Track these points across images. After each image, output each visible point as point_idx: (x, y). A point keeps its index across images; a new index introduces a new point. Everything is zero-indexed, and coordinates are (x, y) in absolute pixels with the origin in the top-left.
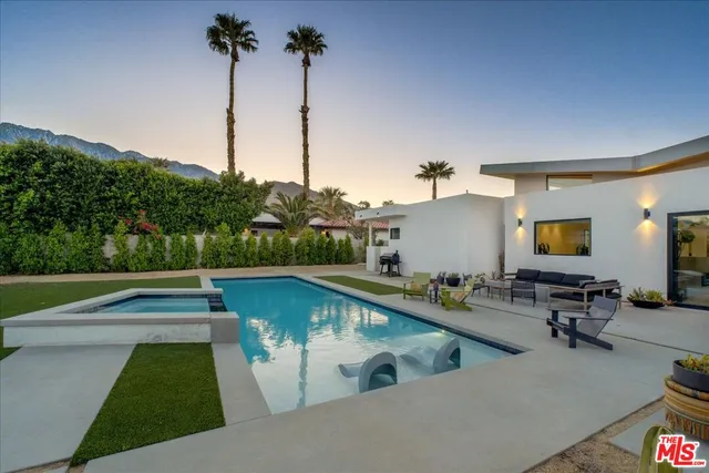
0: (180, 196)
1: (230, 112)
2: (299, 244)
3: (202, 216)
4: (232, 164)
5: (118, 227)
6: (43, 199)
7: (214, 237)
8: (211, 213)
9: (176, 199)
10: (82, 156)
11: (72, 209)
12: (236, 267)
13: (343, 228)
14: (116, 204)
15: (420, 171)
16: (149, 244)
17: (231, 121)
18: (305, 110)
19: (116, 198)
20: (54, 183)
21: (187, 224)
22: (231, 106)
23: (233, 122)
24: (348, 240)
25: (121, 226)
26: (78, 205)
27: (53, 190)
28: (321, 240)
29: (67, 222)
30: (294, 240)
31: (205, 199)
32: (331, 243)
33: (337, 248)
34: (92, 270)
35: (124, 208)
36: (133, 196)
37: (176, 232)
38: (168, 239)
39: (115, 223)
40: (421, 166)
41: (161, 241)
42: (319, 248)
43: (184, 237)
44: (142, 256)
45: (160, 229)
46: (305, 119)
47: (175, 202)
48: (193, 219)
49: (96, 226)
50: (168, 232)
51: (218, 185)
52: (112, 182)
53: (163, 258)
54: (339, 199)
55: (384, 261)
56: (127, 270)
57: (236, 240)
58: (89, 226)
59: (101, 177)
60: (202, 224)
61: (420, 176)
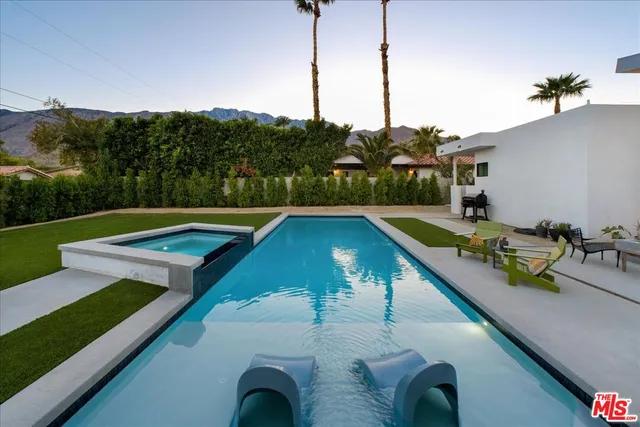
0: (273, 145)
1: (314, 65)
2: (378, 183)
3: (290, 160)
4: (317, 112)
5: (230, 172)
6: (185, 153)
7: (300, 178)
8: (297, 157)
9: (270, 147)
10: (208, 119)
11: (202, 160)
12: (318, 205)
13: (429, 166)
14: (230, 154)
15: (536, 91)
16: (252, 185)
17: (315, 73)
18: (384, 48)
19: (229, 150)
20: (192, 141)
21: (279, 167)
22: (315, 60)
23: (317, 73)
24: (434, 178)
25: (232, 172)
26: (206, 156)
27: (191, 146)
28: (402, 180)
29: (200, 169)
30: (373, 180)
31: (293, 145)
32: (413, 182)
33: (420, 187)
34: (216, 205)
35: (235, 156)
36: (240, 147)
37: (271, 174)
38: (265, 180)
39: (229, 169)
40: (538, 86)
41: (260, 183)
42: (400, 187)
43: (277, 179)
44: (247, 195)
45: (258, 172)
46: (385, 57)
47: (269, 150)
48: (283, 164)
49: (217, 172)
50: (265, 175)
51: (303, 131)
52: (227, 137)
53: (262, 197)
54: (436, 136)
55: (467, 202)
56: (237, 206)
57: (318, 181)
58: (213, 173)
59: (219, 134)
60: (291, 167)
61: (535, 97)
